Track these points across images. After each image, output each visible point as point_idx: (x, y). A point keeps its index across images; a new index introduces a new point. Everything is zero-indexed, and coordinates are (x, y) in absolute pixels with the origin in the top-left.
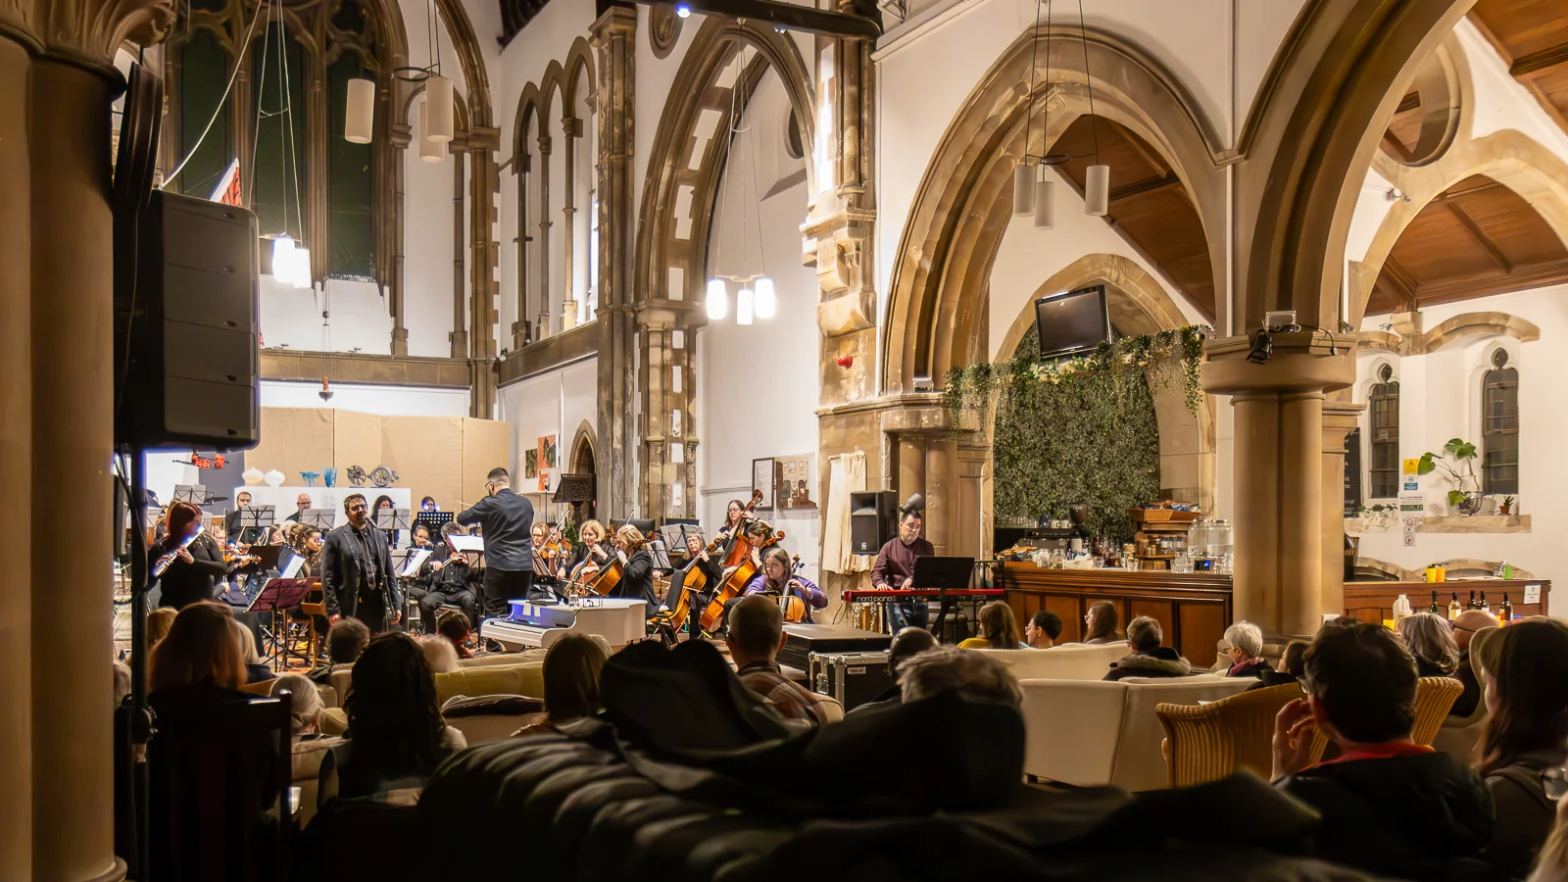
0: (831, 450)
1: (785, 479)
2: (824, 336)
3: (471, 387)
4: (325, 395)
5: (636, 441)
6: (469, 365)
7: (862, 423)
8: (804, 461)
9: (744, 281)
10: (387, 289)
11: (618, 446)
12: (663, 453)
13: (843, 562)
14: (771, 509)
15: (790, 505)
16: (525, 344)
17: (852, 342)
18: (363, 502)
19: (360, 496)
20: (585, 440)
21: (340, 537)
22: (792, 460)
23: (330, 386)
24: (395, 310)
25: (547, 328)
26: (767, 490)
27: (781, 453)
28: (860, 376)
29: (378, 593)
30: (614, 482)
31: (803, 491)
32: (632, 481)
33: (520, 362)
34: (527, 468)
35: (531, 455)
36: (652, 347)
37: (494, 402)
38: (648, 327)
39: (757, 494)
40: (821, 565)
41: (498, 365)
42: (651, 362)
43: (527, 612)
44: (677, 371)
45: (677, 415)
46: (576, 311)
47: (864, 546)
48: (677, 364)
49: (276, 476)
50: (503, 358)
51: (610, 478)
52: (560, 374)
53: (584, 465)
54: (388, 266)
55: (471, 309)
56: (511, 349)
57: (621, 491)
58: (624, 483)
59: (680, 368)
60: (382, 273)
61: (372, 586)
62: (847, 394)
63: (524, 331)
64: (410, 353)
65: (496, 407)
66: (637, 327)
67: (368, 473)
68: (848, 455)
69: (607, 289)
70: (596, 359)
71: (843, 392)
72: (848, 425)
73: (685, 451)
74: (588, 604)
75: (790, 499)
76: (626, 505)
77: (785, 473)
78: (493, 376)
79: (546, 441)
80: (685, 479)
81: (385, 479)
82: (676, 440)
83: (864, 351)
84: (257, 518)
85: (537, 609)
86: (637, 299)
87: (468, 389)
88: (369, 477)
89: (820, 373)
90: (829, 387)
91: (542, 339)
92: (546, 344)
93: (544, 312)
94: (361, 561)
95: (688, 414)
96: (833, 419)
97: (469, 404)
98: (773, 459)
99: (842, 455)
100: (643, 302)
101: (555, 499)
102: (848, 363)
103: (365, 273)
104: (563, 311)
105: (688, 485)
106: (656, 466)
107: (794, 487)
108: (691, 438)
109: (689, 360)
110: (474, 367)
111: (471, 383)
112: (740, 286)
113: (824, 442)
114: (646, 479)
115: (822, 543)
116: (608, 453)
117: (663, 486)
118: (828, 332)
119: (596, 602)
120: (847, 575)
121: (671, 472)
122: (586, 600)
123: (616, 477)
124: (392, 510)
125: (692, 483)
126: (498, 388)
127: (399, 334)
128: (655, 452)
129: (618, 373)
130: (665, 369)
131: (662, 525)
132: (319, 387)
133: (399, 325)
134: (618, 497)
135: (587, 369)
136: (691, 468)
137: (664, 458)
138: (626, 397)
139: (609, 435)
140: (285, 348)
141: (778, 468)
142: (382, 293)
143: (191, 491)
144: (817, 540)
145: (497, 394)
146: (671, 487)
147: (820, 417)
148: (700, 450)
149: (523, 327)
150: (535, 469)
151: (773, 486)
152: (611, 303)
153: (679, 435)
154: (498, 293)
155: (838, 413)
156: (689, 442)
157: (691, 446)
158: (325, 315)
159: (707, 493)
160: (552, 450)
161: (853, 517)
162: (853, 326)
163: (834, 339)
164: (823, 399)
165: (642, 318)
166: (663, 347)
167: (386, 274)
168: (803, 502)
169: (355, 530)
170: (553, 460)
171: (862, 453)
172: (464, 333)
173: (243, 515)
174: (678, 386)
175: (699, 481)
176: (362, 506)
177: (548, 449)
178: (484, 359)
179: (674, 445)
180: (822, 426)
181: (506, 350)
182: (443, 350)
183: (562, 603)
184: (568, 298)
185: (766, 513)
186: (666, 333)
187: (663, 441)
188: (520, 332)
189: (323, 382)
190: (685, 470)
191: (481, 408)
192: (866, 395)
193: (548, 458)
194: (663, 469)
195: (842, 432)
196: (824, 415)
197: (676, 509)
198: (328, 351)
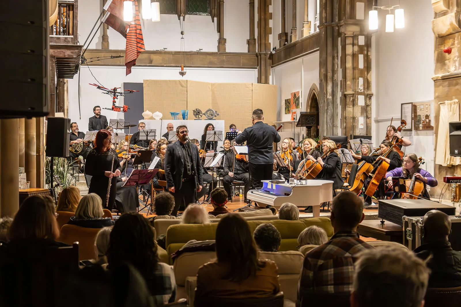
0: (440, 99)
1: (418, 114)
2: (436, 37)
3: (258, 67)
4: (182, 74)
5: (339, 95)
6: (257, 56)
7: (457, 84)
8: (428, 104)
9: (389, 9)
10: (215, 19)
11: (329, 97)
12: (353, 101)
13: (446, 160)
14: (410, 130)
15: (421, 128)
16: (285, 45)
17: (451, 40)
18: (186, 130)
19: (185, 127)
20: (314, 95)
21: (174, 147)
22: (422, 103)
23: (185, 68)
24: (220, 29)
25: (296, 36)
26: (409, 121)
27: (416, 100)
28: (456, 59)
29: (193, 176)
30: (328, 116)
31: (427, 120)
32: (337, 115)
33: (282, 54)
34: (286, 108)
35: (287, 102)
36: (348, 44)
37: (270, 75)
38: (345, 34)
39: (403, 122)
40: (435, 162)
41: (271, 55)
42: (347, 53)
43: (269, 187)
44: (361, 57)
45: (361, 81)
46: (310, 27)
47: (456, 152)
48: (361, 54)
49: (158, 115)
50: (274, 52)
51: (325, 114)
52: (302, 60)
53: (313, 107)
54: (216, 7)
55: (258, 27)
56: (278, 47)
57: (331, 121)
58: (333, 117)
59: (362, 55)
60: (213, 10)
61: (189, 173)
62: (449, 68)
63: (284, 38)
64: (227, 51)
65: (271, 77)
66: (339, 34)
67: (203, 112)
68: (449, 102)
69: (324, 15)
70: (318, 52)
71: (446, 67)
72: (449, 85)
73: (365, 100)
74: (300, 183)
75: (421, 125)
76: (334, 128)
77: (418, 111)
78: (269, 62)
79: (295, 95)
80: (365, 114)
81: (212, 115)
82: (361, 94)
83: (458, 44)
84: (147, 136)
85: (274, 185)
86: (340, 20)
87: (256, 68)
88: (204, 114)
89: (435, 57)
90: (439, 65)
91: (293, 42)
92: (295, 44)
93: (294, 28)
94: (185, 160)
95: (367, 79)
96: (441, 82)
97: (257, 76)
98: (412, 103)
99: (446, 102)
100: (342, 21)
101: (297, 125)
102: (449, 51)
103: (205, 11)
104: (303, 27)
105: (367, 117)
106: (350, 108)
107: (423, 118)
108: (369, 92)
109: (368, 51)
110: (259, 57)
111: (258, 65)
112: (387, 12)
113: (437, 94)
114: (344, 114)
115: (435, 150)
116: (324, 101)
117: (354, 118)
118: (438, 34)
119: (304, 182)
120: (449, 167)
121: (357, 111)
122: (298, 181)
123: (328, 114)
124: (214, 131)
125: (369, 116)
126: (272, 67)
127: (222, 41)
128: (349, 100)
129: (330, 59)
130: (354, 56)
131: (351, 139)
132: (179, 70)
133: (222, 37)
134: (330, 124)
135: (314, 57)
136: (369, 108)
137: (354, 103)
138: (334, 72)
139: (325, 91)
140: (166, 50)
141: (414, 108)
142: (213, 21)
143: (118, 122)
144: (433, 147)
145: (271, 71)
146: (358, 119)
147: (434, 81)
148: (373, 99)
149: (284, 36)
150: (290, 109)
151: (412, 118)
152: (326, 22)
153: (362, 91)
154: (271, 19)
155: (444, 79)
156: (367, 94)
157: (369, 97)
158: (182, 33)
159: (377, 121)
160: (298, 99)
161: (450, 136)
162: (451, 31)
163: (442, 39)
164: (436, 71)
165: (342, 30)
166: (353, 45)
167: (215, 11)
168: (428, 127)
169: (182, 144)
170: (298, 104)
171: (457, 100)
172: (255, 39)
173: (141, 134)
174: (361, 65)
175: (374, 115)
176: (186, 131)
177: (296, 98)
178: (264, 53)
179: (359, 96)
180: (436, 86)
181: (275, 48)
182: (244, 49)
183: (286, 182)
184: (306, 20)
185: (408, 132)
186: (355, 37)
187: (353, 94)
188: (282, 38)
189: (181, 67)
190: (366, 110)
191: (263, 78)
192: (459, 69)
193: (296, 103)
194: (353, 110)
195: (446, 89)
196: (436, 80)
197: (361, 130)
198: (183, 50)
